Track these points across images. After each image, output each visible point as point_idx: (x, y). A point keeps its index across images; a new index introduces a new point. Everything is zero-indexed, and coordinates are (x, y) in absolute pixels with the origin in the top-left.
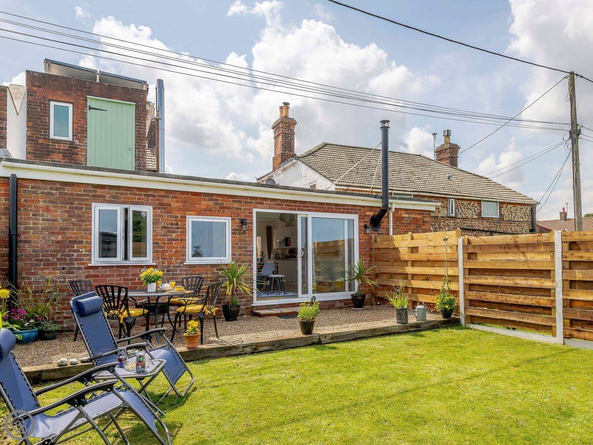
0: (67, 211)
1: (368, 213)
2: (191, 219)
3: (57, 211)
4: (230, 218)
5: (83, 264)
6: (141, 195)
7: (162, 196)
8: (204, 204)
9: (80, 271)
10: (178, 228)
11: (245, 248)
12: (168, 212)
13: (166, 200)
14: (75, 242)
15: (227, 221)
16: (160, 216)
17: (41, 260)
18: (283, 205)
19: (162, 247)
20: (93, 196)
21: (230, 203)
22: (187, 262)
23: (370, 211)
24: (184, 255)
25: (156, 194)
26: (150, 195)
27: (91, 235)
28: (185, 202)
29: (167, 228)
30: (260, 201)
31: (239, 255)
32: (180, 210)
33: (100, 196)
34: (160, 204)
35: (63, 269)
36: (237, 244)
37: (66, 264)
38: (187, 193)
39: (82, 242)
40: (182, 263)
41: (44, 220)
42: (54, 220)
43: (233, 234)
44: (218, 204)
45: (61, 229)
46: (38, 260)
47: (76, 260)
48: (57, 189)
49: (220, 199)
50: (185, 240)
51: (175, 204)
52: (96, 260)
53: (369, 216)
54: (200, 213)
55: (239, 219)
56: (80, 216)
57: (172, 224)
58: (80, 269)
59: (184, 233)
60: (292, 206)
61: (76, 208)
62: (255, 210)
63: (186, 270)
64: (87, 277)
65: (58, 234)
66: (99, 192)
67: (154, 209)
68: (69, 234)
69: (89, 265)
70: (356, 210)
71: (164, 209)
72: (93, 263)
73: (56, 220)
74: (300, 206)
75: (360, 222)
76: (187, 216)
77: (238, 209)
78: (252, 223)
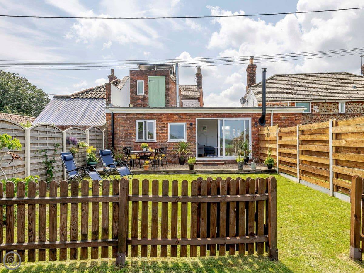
0: (128, 123)
1: (257, 117)
2: (170, 124)
3: (125, 123)
4: (186, 123)
5: (133, 141)
6: (151, 116)
7: (159, 116)
8: (175, 117)
9: (132, 144)
10: (165, 128)
11: (192, 135)
12: (161, 122)
13: (160, 117)
14: (131, 134)
15: (185, 124)
16: (158, 123)
17: (121, 140)
18: (210, 116)
19: (159, 135)
20: (136, 117)
21: (185, 117)
22: (169, 141)
23: (259, 115)
24: (167, 138)
25: (157, 115)
26: (154, 116)
27: (135, 131)
28: (168, 117)
29: (161, 128)
30: (199, 115)
31: (190, 138)
32: (165, 120)
33: (138, 117)
34: (158, 119)
35: (128, 143)
36: (189, 134)
37: (128, 141)
38: (168, 114)
39: (133, 134)
40: (167, 141)
41: (122, 126)
42: (124, 127)
43: (187, 129)
44: (180, 117)
45: (127, 129)
46: (120, 140)
47: (131, 140)
48: (125, 116)
49: (181, 115)
50: (168, 132)
51: (164, 119)
52: (137, 140)
53: (258, 118)
54: (173, 121)
55: (189, 123)
56: (132, 125)
57: (163, 126)
58: (132, 143)
59: (167, 129)
60: (214, 116)
61: (131, 122)
62: (197, 119)
63: (168, 144)
64: (134, 146)
65: (126, 131)
66: (138, 116)
67: (156, 120)
68: (129, 131)
69: (135, 142)
70: (250, 115)
71: (160, 120)
72: (136, 141)
73: (125, 126)
74: (218, 116)
75: (252, 121)
76: (169, 123)
77: (189, 119)
78: (195, 124)
